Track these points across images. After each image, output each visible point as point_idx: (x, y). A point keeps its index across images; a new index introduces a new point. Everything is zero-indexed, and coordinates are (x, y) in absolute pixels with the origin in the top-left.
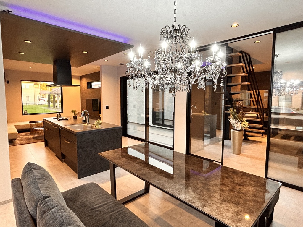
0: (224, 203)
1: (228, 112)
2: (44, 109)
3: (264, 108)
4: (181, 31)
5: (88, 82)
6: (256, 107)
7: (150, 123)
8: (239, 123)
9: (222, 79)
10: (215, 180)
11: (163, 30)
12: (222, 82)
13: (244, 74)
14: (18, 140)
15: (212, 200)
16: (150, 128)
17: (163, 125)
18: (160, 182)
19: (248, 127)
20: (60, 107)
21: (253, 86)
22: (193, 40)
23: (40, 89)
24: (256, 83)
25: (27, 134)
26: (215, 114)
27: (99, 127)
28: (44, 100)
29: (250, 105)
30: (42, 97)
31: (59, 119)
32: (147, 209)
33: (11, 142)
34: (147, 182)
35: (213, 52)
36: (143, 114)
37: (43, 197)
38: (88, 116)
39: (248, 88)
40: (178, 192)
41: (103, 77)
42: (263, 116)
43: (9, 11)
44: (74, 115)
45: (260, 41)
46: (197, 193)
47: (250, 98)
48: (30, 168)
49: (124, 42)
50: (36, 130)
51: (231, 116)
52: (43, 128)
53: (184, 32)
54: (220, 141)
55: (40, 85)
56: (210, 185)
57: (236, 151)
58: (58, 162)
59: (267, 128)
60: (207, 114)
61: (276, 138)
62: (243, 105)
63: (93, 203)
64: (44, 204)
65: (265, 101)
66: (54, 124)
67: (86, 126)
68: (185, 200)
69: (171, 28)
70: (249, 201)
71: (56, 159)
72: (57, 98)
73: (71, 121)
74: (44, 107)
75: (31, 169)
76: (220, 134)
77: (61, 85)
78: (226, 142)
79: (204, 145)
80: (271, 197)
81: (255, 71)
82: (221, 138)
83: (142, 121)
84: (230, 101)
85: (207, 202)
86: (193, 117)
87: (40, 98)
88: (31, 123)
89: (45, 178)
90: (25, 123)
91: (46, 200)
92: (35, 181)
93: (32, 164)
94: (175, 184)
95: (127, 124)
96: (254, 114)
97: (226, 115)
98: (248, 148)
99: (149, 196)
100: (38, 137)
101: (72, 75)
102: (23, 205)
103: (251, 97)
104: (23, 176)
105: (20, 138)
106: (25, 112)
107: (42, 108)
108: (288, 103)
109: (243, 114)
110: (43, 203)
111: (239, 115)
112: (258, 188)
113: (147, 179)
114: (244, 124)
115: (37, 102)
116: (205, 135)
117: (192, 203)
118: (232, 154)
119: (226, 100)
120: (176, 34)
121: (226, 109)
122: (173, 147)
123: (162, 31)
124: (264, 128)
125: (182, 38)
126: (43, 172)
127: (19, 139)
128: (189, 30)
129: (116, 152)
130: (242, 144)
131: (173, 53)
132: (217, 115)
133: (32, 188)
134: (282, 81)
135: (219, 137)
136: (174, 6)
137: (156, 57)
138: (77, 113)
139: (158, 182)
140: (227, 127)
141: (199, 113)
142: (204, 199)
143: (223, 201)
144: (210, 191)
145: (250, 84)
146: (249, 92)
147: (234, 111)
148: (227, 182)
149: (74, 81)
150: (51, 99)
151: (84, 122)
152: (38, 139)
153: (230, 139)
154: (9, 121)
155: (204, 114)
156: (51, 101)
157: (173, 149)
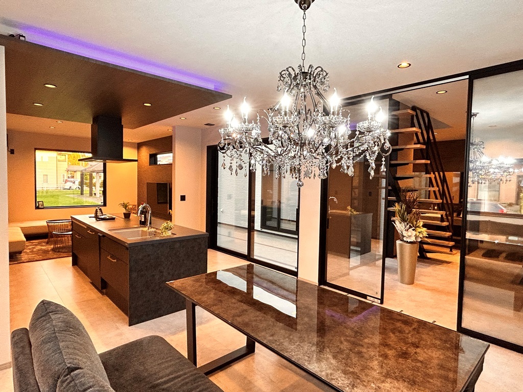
0: (389, 380)
1: (391, 209)
2: (74, 199)
3: (454, 202)
4: (314, 76)
5: (151, 153)
6: (439, 201)
7: (257, 225)
8: (411, 230)
9: (383, 159)
10: (370, 336)
11: (282, 73)
12: (384, 163)
13: (418, 146)
14: (26, 252)
15: (367, 375)
16: (256, 235)
17: (278, 229)
18: (276, 338)
19: (426, 237)
20: (101, 195)
21: (434, 166)
22: (335, 93)
23: (66, 163)
24: (440, 160)
25: (42, 242)
26: (370, 212)
27: (168, 234)
28: (74, 183)
29: (429, 198)
30: (70, 176)
31: (99, 218)
32: (250, 382)
33: (14, 256)
34: (250, 337)
35: (369, 114)
36: (244, 209)
37: (68, 368)
38: (149, 214)
39: (427, 169)
40: (306, 358)
41: (177, 146)
42: (452, 217)
43: (20, 36)
44: (125, 212)
45: (446, 92)
46: (341, 361)
47: (429, 187)
48: (46, 310)
49: (215, 88)
50: (57, 236)
51: (397, 217)
52: (71, 233)
53: (318, 78)
54: (378, 260)
55: (67, 155)
56: (362, 346)
57: (407, 279)
58: (94, 294)
59: (459, 238)
60: (355, 213)
61: (474, 256)
62: (417, 198)
63: (155, 374)
64: (69, 383)
65: (455, 190)
66: (90, 228)
67: (146, 232)
68: (319, 374)
69: (297, 71)
70: (432, 377)
71: (91, 289)
72: (97, 178)
73: (120, 222)
74: (73, 194)
75: (47, 312)
76: (378, 248)
77: (105, 160)
78: (389, 261)
79: (350, 267)
80: (472, 370)
81: (437, 140)
82: (380, 255)
83: (242, 222)
84: (395, 191)
85: (358, 378)
86: (330, 218)
87: (66, 178)
88: (50, 224)
89: (71, 329)
90: (40, 223)
91: (72, 374)
92: (54, 335)
93: (49, 303)
94: (302, 343)
95: (217, 225)
96: (437, 213)
97: (389, 215)
98: (425, 272)
99: (254, 359)
100: (60, 248)
101: (124, 140)
102: (32, 381)
103: (431, 184)
104: (33, 325)
105: (30, 249)
106: (39, 203)
107: (69, 195)
108: (494, 193)
109: (417, 215)
110: (67, 380)
111: (411, 215)
112: (447, 353)
113: (252, 333)
114: (419, 232)
115: (62, 185)
116: (352, 248)
117: (332, 379)
118: (400, 284)
119: (389, 190)
120: (305, 81)
121: (389, 204)
122: (296, 270)
123: (281, 75)
124: (454, 238)
125: (315, 87)
126: (69, 318)
127: (28, 251)
128: (327, 74)
129: (197, 281)
130: (417, 265)
131: (299, 113)
132: (372, 214)
133: (48, 349)
134: (485, 159)
135: (377, 253)
136: (303, 33)
137: (270, 120)
138: (131, 206)
139: (271, 338)
140: (391, 236)
141: (342, 210)
142: (353, 373)
143: (387, 375)
144: (363, 357)
145: (429, 162)
146: (428, 176)
147: (401, 208)
148: (392, 341)
149: (128, 153)
150: (85, 181)
151: (143, 223)
152: (61, 252)
153: (395, 257)
154: (12, 219)
155: (350, 213)
156: (86, 184)
157: (295, 274)
